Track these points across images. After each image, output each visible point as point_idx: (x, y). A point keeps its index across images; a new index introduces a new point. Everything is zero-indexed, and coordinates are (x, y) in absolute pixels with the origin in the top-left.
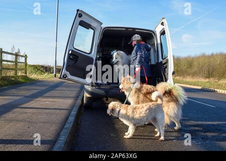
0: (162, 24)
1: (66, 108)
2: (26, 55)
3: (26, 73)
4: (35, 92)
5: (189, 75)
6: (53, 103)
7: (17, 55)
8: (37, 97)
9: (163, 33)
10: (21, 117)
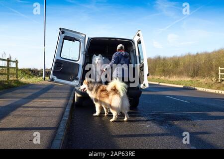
0: (138, 35)
1: (60, 106)
2: (17, 60)
3: (17, 77)
4: (29, 94)
5: (175, 74)
6: (49, 103)
7: (9, 61)
8: (33, 99)
9: (139, 42)
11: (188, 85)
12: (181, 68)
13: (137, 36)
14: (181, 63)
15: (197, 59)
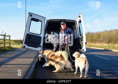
0: (80, 17)
2: (10, 35)
3: (10, 45)
4: (14, 55)
5: (98, 42)
6: (23, 61)
7: (5, 36)
8: (15, 58)
9: (80, 22)
10: (5, 70)
11: (107, 48)
12: (102, 38)
13: (78, 17)
14: (102, 35)
15: (111, 33)
